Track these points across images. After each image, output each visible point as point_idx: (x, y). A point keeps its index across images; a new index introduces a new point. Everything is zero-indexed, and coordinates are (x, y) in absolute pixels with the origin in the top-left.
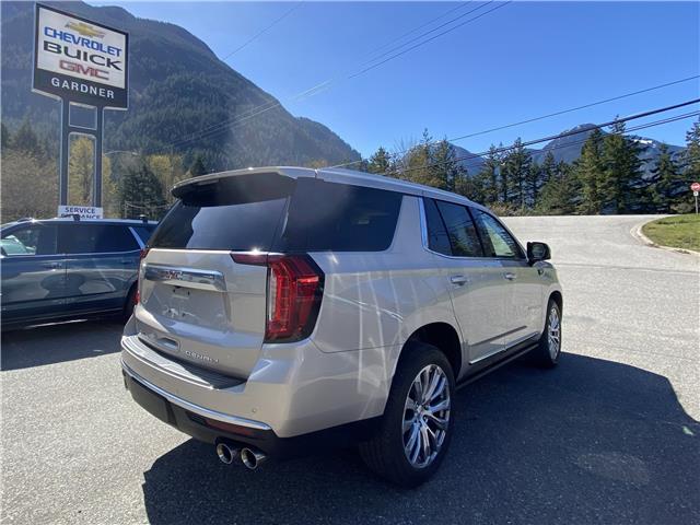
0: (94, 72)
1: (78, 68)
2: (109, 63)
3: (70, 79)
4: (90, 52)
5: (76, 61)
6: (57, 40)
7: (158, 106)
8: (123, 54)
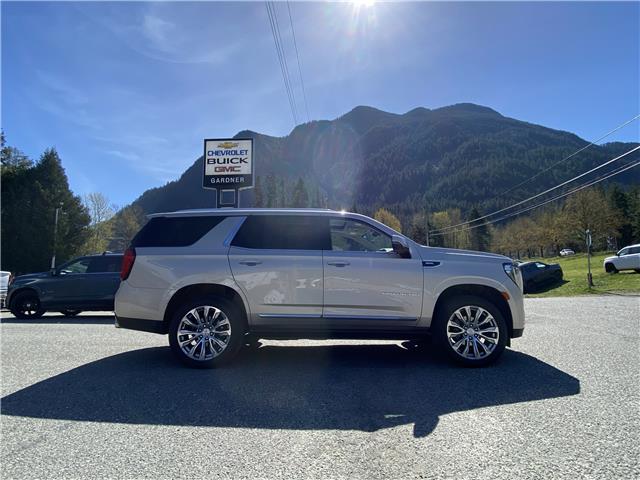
0: (232, 169)
1: (224, 169)
2: (241, 160)
3: (220, 177)
4: (230, 157)
5: (223, 165)
6: (214, 157)
7: (453, 172)
8: (249, 153)
